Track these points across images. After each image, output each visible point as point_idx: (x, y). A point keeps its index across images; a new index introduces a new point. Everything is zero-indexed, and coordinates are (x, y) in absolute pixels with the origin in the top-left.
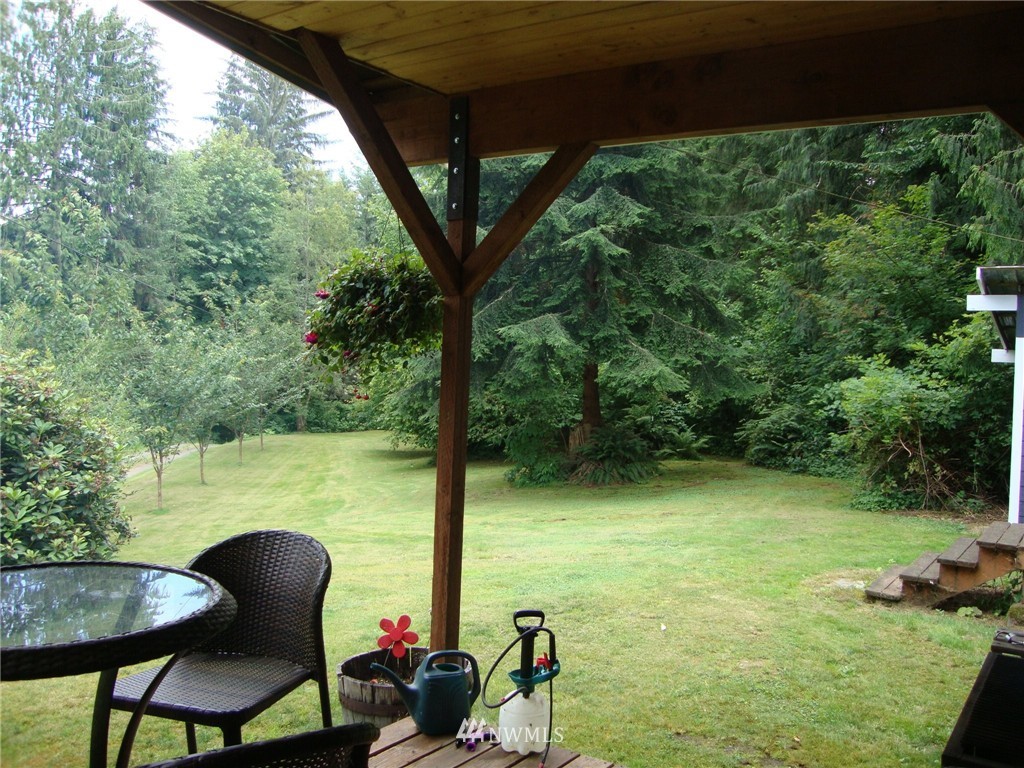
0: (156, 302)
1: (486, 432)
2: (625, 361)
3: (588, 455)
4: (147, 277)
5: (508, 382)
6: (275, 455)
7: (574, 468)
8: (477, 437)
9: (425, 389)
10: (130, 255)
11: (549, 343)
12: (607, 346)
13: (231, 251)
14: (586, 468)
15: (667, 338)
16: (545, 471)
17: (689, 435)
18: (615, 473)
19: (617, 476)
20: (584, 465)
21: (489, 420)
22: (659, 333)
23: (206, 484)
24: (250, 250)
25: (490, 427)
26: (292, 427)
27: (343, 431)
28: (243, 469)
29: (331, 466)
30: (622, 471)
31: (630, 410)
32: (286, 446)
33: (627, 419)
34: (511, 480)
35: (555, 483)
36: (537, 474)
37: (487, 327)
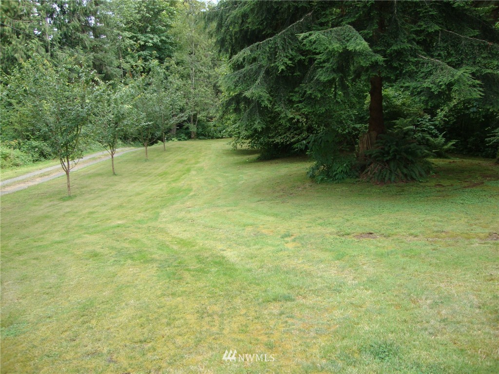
0: (106, 69)
1: (293, 137)
2: (417, 73)
3: (376, 157)
4: (100, 55)
5: (309, 92)
6: (171, 153)
7: (363, 168)
8: (287, 141)
9: (238, 103)
10: (89, 43)
11: (350, 48)
12: (398, 60)
13: (152, 39)
14: (374, 168)
15: (453, 52)
16: (340, 170)
17: (441, 139)
18: (399, 172)
19: (401, 175)
20: (372, 166)
21: (296, 129)
22: (446, 48)
23: (116, 175)
24: (164, 38)
25: (296, 134)
26: (189, 136)
27: (218, 138)
28: (146, 163)
29: (200, 160)
30: (405, 171)
31: (397, 122)
32: (180, 148)
33: (395, 129)
34: (313, 177)
35: (348, 180)
36: (333, 172)
37: (290, 43)
